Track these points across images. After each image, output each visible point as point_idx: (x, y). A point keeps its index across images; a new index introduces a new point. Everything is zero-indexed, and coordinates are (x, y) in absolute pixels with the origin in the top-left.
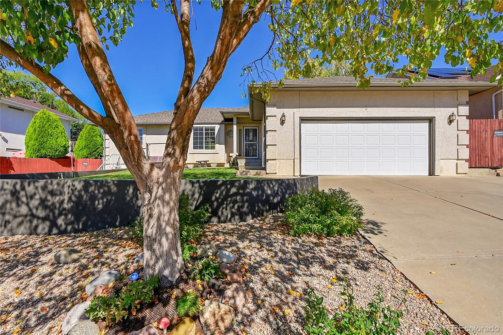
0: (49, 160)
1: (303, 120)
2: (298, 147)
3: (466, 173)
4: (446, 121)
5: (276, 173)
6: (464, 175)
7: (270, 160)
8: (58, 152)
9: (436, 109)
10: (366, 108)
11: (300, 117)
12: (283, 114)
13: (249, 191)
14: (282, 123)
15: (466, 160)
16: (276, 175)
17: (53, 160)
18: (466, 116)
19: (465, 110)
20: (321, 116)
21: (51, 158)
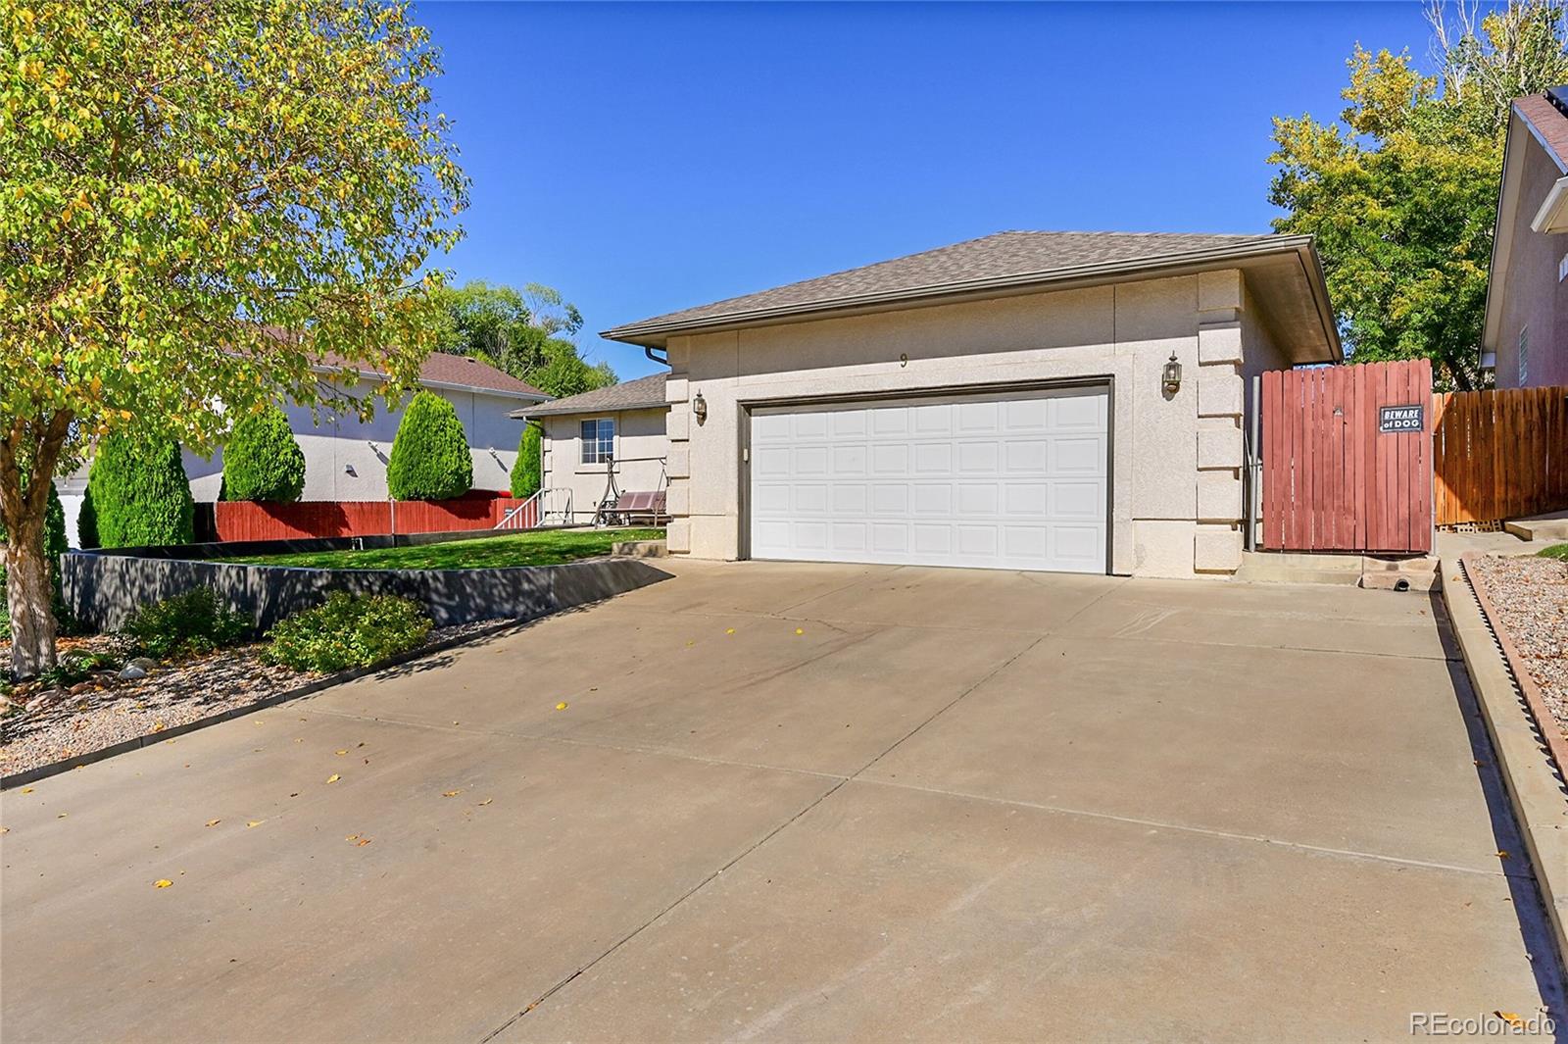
0: (427, 504)
1: (748, 407)
2: (733, 483)
3: (1233, 572)
4: (1157, 387)
5: (688, 553)
6: (1226, 577)
7: (676, 516)
8: (442, 485)
9: (1121, 347)
10: (903, 363)
11: (738, 401)
12: (699, 396)
13: (316, 590)
14: (702, 417)
15: (1234, 524)
16: (686, 556)
17: (435, 505)
18: (1235, 362)
19: (1227, 342)
20: (786, 395)
21: (429, 500)
